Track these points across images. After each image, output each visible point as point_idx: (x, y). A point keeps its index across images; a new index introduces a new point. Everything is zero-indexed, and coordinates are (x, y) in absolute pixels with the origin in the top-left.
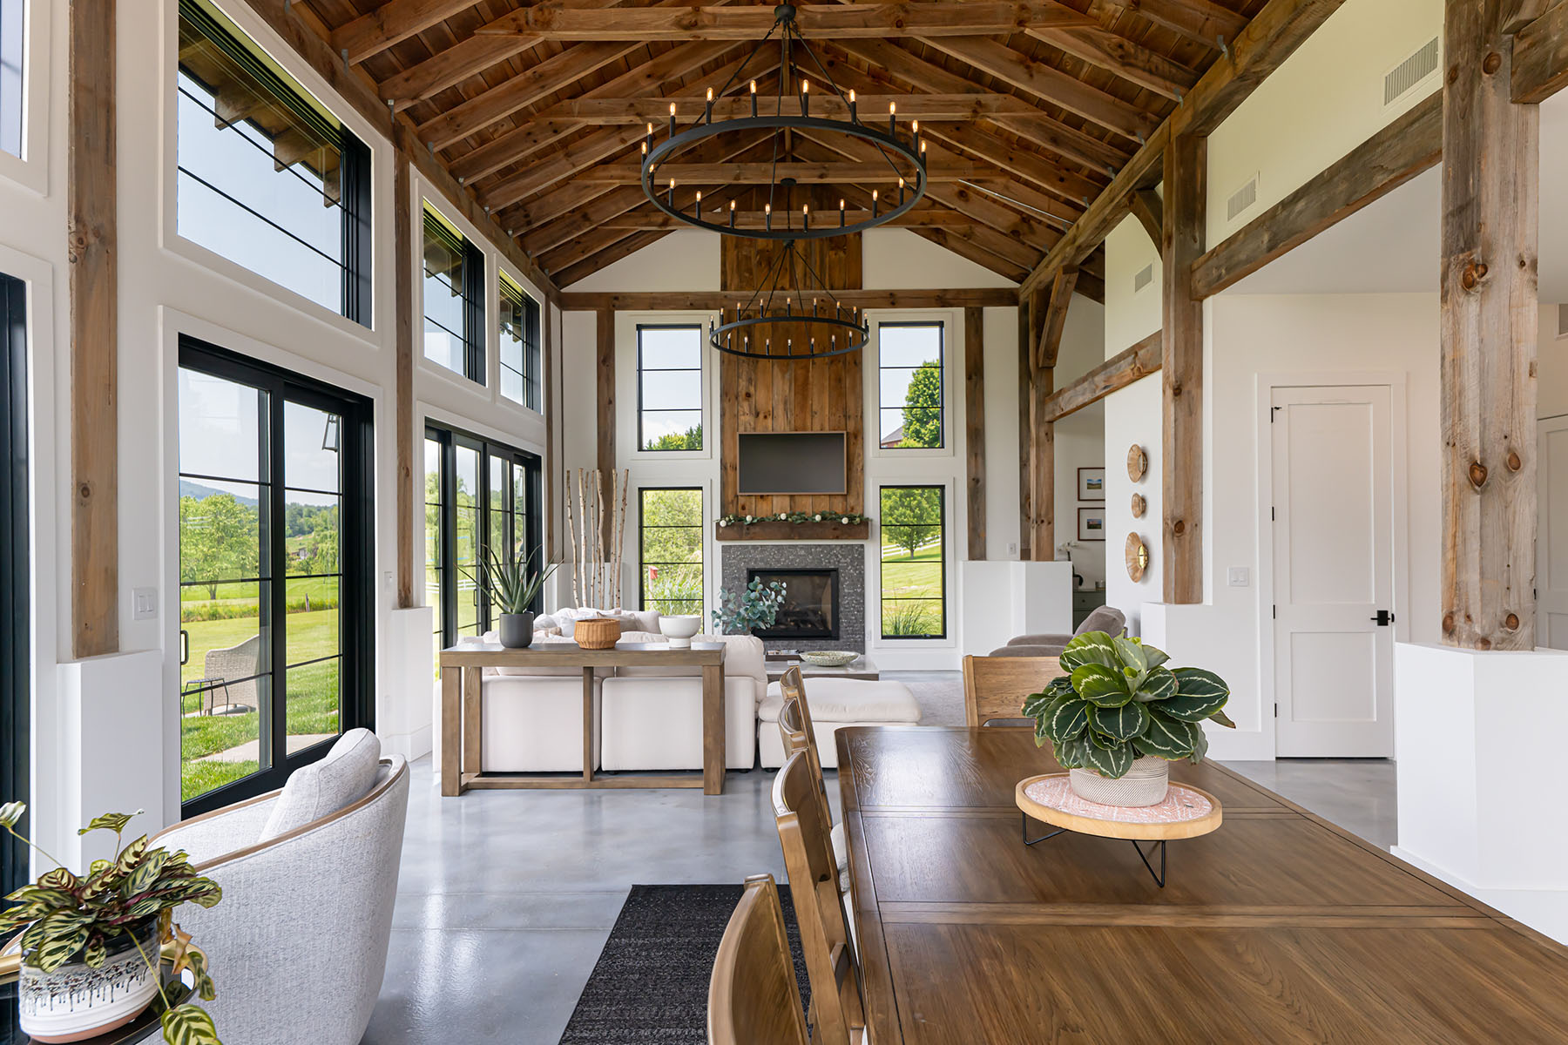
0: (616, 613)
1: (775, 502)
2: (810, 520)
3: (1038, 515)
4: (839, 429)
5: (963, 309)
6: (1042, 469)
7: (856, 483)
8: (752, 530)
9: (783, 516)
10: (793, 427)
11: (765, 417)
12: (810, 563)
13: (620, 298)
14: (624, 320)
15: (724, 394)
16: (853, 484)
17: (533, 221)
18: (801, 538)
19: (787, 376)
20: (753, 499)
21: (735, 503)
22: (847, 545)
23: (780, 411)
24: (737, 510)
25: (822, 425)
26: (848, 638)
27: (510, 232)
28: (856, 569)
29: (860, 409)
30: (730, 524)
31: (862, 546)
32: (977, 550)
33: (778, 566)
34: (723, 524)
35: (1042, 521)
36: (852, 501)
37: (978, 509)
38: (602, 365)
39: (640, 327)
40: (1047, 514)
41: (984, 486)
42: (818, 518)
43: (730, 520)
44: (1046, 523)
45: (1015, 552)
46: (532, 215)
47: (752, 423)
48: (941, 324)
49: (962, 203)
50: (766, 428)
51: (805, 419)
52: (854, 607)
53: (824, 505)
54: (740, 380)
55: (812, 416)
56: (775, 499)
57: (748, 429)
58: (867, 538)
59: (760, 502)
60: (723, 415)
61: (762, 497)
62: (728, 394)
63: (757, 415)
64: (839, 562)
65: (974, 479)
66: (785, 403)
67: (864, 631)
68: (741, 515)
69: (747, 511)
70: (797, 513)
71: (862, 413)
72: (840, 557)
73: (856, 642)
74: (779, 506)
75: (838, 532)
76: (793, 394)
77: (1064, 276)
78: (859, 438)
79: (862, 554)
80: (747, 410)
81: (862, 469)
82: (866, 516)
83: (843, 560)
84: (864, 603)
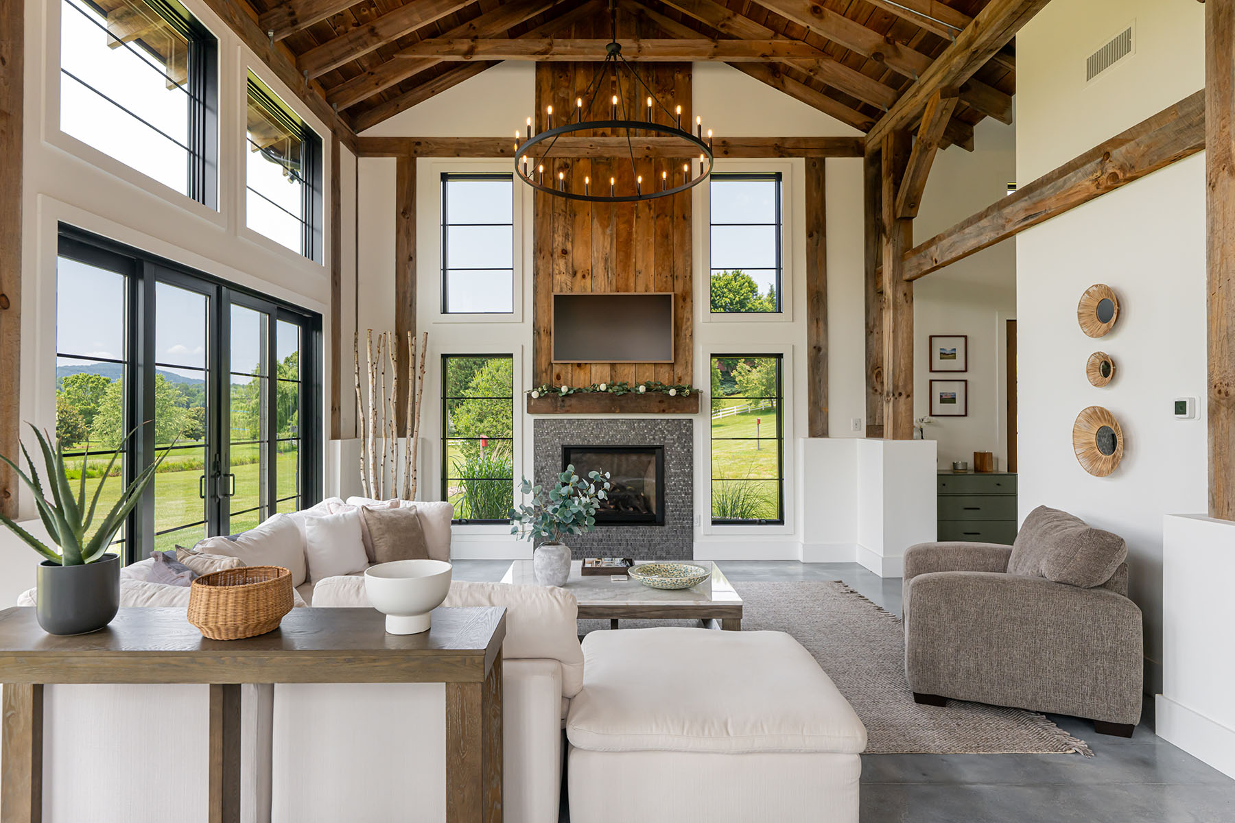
0: (392, 506)
1: (593, 371)
2: (633, 391)
3: (895, 387)
4: (665, 290)
5: (804, 159)
6: (900, 334)
7: (684, 351)
8: (568, 402)
9: (603, 387)
10: (614, 288)
11: (584, 277)
12: (632, 440)
13: (423, 143)
14: (428, 168)
15: (538, 250)
16: (681, 352)
17: (299, 21)
18: (622, 411)
19: (608, 232)
20: (570, 367)
21: (549, 372)
22: (674, 420)
23: (599, 270)
24: (551, 381)
25: (647, 286)
26: (674, 524)
27: (271, 34)
28: (684, 447)
29: (689, 269)
30: (542, 395)
31: (691, 421)
32: (818, 426)
33: (597, 443)
34: (535, 395)
35: (900, 394)
36: (679, 370)
37: (820, 381)
38: (401, 217)
39: (445, 177)
40: (905, 386)
41: (826, 355)
42: (642, 389)
43: (543, 391)
44: (904, 396)
45: (860, 430)
46: (298, 13)
47: (569, 283)
48: (778, 177)
49: (815, 20)
50: (585, 289)
51: (627, 279)
52: (682, 489)
53: (649, 375)
54: (556, 236)
55: (636, 276)
56: (593, 368)
57: (565, 290)
58: (696, 412)
59: (577, 370)
60: (536, 274)
61: (579, 365)
62: (541, 250)
63: (575, 274)
64: (665, 438)
65: (815, 347)
66: (606, 260)
67: (692, 516)
68: (556, 383)
69: (562, 381)
70: (618, 384)
71: (691, 273)
72: (666, 433)
73: (684, 527)
74: (598, 377)
75: (664, 406)
76: (614, 251)
77: (940, 101)
78: (688, 300)
79: (690, 430)
80: (563, 268)
81: (691, 335)
82: (695, 387)
83: (669, 437)
84: (692, 485)
